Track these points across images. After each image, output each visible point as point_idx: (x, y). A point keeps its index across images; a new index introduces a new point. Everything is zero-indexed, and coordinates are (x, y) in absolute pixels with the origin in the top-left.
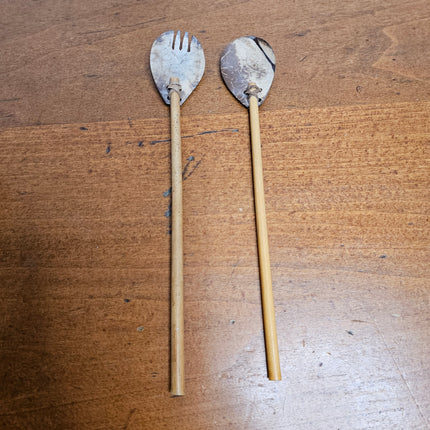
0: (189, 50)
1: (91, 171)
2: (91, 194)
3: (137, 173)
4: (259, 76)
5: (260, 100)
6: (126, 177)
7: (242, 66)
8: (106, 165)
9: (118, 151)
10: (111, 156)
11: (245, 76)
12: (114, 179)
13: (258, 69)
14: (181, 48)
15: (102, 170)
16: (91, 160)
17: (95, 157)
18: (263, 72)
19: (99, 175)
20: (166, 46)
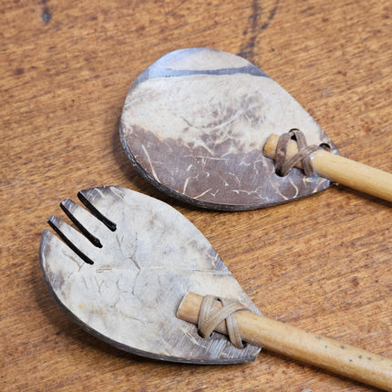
0: (112, 226)
1: (20, 72)
2: (39, 121)
3: (138, 44)
4: (253, 118)
5: (325, 146)
6: (113, 62)
7: (199, 143)
8: (52, 48)
9: (75, 12)
10: (58, 25)
11: (232, 149)
12: (86, 73)
13: (231, 112)
14: (97, 243)
15: (48, 61)
16: (12, 47)
17: (18, 40)
18: (246, 101)
19: (47, 74)
20: (77, 275)
